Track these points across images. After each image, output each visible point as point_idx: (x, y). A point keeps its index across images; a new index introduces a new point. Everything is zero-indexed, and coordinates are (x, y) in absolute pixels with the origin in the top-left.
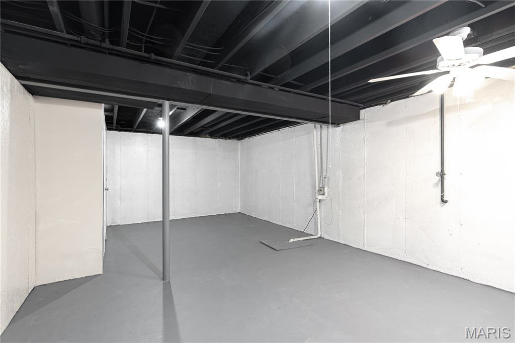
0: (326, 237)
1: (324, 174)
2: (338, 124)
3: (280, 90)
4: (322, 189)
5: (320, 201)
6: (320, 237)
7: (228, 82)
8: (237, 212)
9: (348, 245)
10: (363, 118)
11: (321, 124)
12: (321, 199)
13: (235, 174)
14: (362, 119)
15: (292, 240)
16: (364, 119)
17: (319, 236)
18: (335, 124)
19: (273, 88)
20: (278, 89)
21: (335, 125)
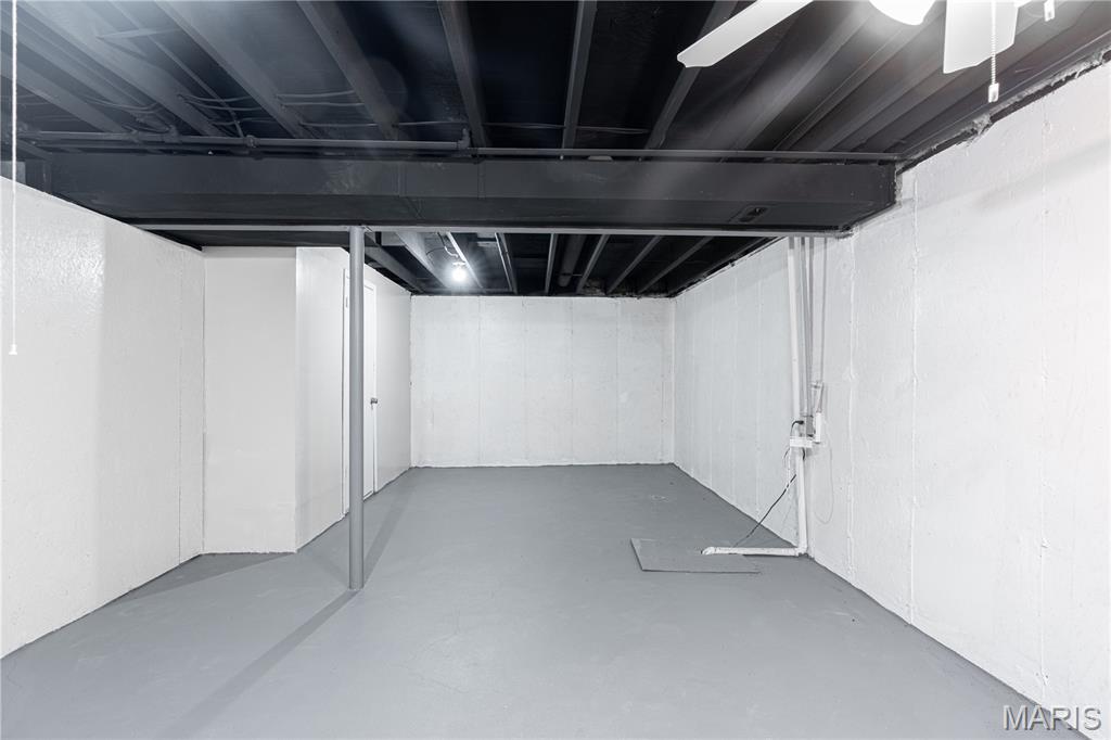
0: (820, 560)
1: (815, 377)
2: (848, 228)
3: (615, 158)
4: (805, 420)
5: (805, 453)
6: (805, 556)
7: (439, 164)
8: (666, 462)
9: (871, 599)
10: (911, 196)
11: (803, 234)
12: (808, 449)
13: (663, 376)
14: (905, 201)
15: (710, 551)
16: (912, 200)
17: (801, 550)
18: (836, 228)
19: (585, 158)
20: (610, 158)
21: (838, 233)
